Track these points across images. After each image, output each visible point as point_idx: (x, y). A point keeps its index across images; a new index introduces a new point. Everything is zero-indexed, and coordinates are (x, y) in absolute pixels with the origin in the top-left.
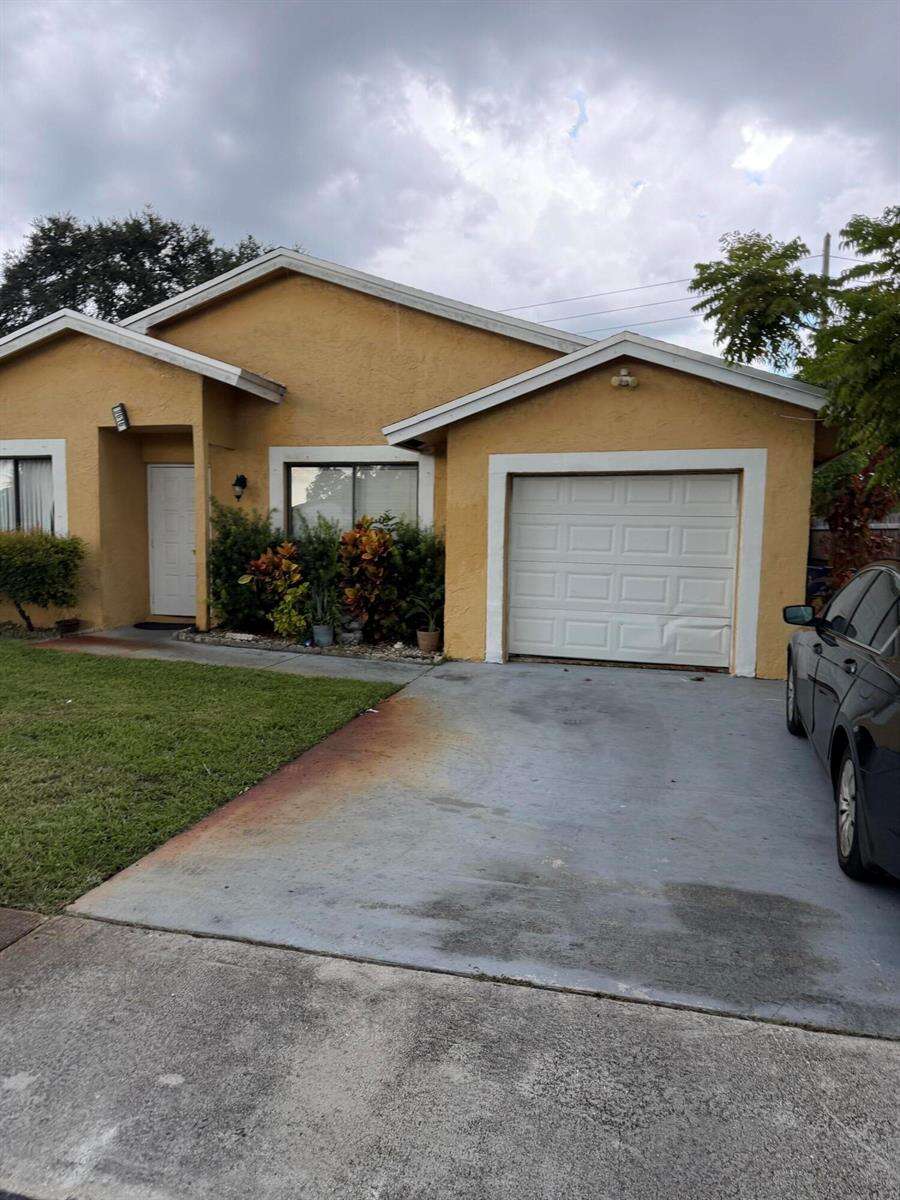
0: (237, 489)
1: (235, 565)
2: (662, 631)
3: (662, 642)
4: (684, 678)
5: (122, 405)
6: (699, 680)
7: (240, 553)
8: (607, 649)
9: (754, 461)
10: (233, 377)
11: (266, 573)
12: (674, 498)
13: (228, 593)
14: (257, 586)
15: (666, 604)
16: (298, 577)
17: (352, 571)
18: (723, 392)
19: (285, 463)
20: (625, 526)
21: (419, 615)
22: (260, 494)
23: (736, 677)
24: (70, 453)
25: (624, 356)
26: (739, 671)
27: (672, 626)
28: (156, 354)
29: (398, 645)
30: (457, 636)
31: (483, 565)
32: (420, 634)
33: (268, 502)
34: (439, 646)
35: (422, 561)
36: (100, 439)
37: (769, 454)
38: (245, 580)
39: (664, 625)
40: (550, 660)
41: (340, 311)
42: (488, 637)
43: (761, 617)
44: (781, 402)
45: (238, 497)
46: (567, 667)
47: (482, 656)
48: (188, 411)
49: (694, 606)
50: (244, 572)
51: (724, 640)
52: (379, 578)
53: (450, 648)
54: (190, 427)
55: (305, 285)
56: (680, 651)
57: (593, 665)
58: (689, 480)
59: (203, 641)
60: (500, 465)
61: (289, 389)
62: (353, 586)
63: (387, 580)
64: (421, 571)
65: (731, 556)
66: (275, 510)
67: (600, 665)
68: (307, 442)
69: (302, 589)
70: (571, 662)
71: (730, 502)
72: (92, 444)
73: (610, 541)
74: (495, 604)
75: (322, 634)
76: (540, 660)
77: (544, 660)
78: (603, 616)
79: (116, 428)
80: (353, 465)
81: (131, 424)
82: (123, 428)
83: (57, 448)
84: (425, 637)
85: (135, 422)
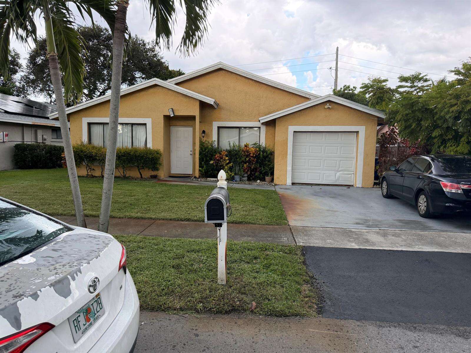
0: (203, 134)
1: (208, 158)
2: (336, 175)
3: (336, 178)
4: (345, 188)
5: (172, 109)
6: (349, 188)
7: (210, 154)
8: (320, 181)
9: (362, 129)
10: (212, 102)
11: (218, 160)
12: (339, 139)
13: (206, 166)
14: (216, 164)
15: (337, 168)
16: (228, 161)
17: (246, 159)
18: (354, 111)
19: (218, 127)
20: (326, 146)
21: (266, 172)
22: (210, 135)
23: (357, 187)
24: (153, 123)
25: (329, 100)
26: (357, 186)
27: (338, 174)
28: (187, 94)
29: (258, 181)
30: (278, 178)
31: (286, 157)
32: (266, 178)
33: (212, 139)
34: (272, 180)
35: (267, 156)
36: (164, 119)
37: (366, 127)
38: (212, 162)
39: (336, 174)
40: (304, 184)
41: (237, 82)
42: (287, 178)
43: (363, 171)
44: (369, 114)
45: (203, 137)
46: (312, 186)
47: (285, 183)
48: (195, 111)
49: (344, 168)
50: (211, 160)
51: (352, 177)
52: (254, 161)
53: (276, 181)
54: (195, 116)
55: (225, 73)
56: (340, 181)
57: (316, 185)
58: (343, 134)
59: (201, 181)
60: (292, 129)
61: (220, 104)
62: (246, 164)
63: (257, 162)
64: (267, 159)
65: (355, 154)
66: (215, 141)
67: (318, 185)
68: (225, 121)
69: (231, 165)
70: (310, 185)
71: (354, 140)
72: (162, 120)
73: (321, 151)
74: (289, 168)
75: (237, 178)
76: (301, 184)
77: (302, 184)
78: (319, 171)
79: (170, 115)
80: (239, 128)
81: (175, 115)
82: (172, 115)
83: (148, 121)
84: (268, 178)
85: (177, 114)
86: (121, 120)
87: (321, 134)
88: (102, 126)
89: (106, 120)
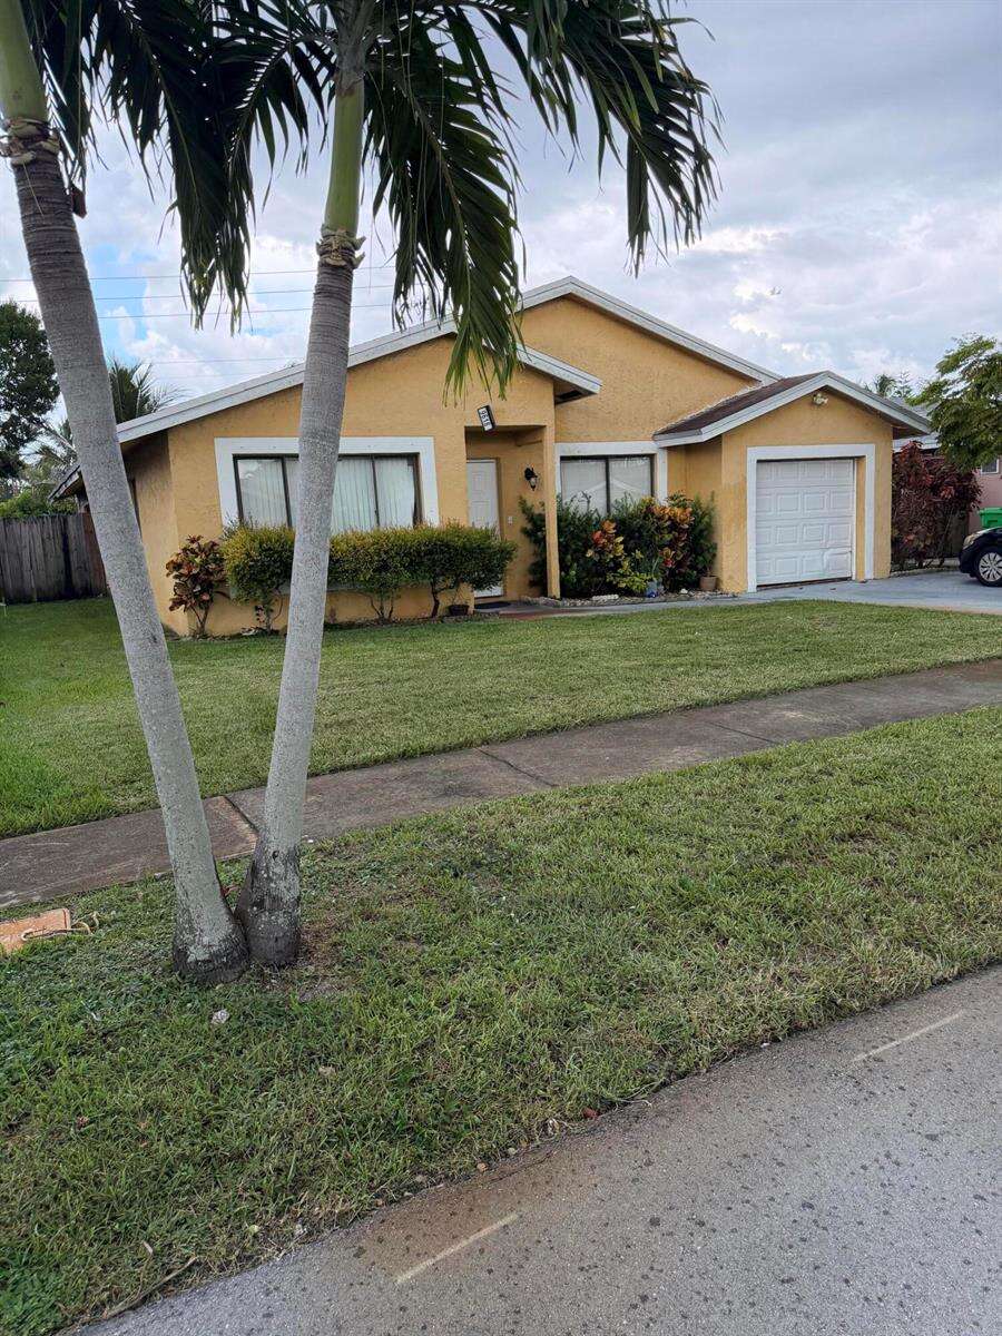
0: (533, 479)
1: (580, 541)
2: (823, 559)
5: (487, 406)
7: (585, 532)
8: (798, 574)
9: (868, 450)
10: (597, 386)
11: (603, 546)
12: (826, 475)
13: (577, 567)
14: (597, 557)
15: (824, 541)
16: (622, 547)
17: (665, 539)
19: (560, 457)
20: (804, 494)
24: (438, 450)
26: (867, 576)
27: (827, 555)
29: (684, 592)
30: (731, 577)
31: (745, 525)
34: (717, 586)
36: (466, 439)
37: (876, 446)
38: (590, 553)
39: (823, 555)
42: (748, 575)
43: (875, 543)
45: (534, 487)
47: (744, 588)
48: (545, 413)
49: (836, 541)
50: (586, 546)
51: (849, 559)
52: (682, 541)
53: (726, 586)
54: (545, 425)
56: (831, 570)
58: (832, 463)
60: (755, 453)
62: (663, 549)
65: (851, 509)
68: (579, 439)
69: (638, 554)
71: (850, 476)
72: (459, 442)
73: (798, 505)
74: (752, 551)
78: (793, 554)
79: (482, 427)
80: (606, 459)
81: (498, 423)
82: (488, 427)
83: (424, 446)
84: (707, 581)
85: (499, 423)
86: (347, 445)
87: (795, 465)
88: (280, 463)
89: (289, 445)
